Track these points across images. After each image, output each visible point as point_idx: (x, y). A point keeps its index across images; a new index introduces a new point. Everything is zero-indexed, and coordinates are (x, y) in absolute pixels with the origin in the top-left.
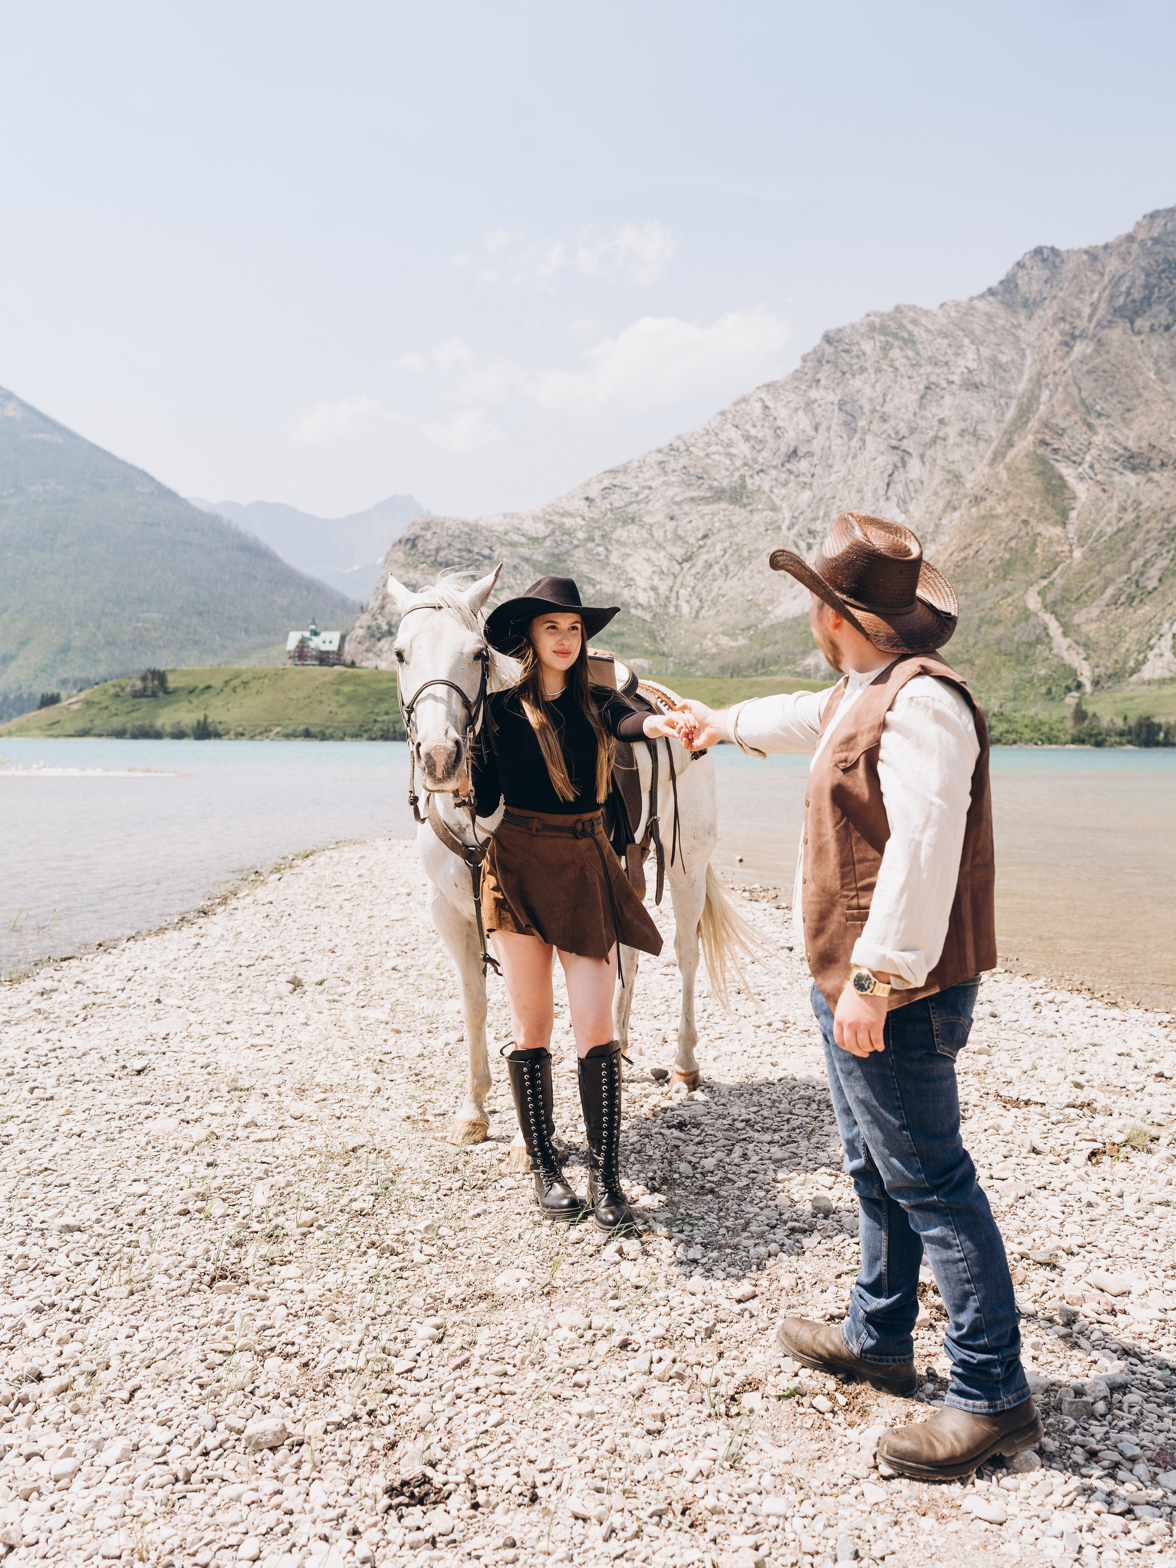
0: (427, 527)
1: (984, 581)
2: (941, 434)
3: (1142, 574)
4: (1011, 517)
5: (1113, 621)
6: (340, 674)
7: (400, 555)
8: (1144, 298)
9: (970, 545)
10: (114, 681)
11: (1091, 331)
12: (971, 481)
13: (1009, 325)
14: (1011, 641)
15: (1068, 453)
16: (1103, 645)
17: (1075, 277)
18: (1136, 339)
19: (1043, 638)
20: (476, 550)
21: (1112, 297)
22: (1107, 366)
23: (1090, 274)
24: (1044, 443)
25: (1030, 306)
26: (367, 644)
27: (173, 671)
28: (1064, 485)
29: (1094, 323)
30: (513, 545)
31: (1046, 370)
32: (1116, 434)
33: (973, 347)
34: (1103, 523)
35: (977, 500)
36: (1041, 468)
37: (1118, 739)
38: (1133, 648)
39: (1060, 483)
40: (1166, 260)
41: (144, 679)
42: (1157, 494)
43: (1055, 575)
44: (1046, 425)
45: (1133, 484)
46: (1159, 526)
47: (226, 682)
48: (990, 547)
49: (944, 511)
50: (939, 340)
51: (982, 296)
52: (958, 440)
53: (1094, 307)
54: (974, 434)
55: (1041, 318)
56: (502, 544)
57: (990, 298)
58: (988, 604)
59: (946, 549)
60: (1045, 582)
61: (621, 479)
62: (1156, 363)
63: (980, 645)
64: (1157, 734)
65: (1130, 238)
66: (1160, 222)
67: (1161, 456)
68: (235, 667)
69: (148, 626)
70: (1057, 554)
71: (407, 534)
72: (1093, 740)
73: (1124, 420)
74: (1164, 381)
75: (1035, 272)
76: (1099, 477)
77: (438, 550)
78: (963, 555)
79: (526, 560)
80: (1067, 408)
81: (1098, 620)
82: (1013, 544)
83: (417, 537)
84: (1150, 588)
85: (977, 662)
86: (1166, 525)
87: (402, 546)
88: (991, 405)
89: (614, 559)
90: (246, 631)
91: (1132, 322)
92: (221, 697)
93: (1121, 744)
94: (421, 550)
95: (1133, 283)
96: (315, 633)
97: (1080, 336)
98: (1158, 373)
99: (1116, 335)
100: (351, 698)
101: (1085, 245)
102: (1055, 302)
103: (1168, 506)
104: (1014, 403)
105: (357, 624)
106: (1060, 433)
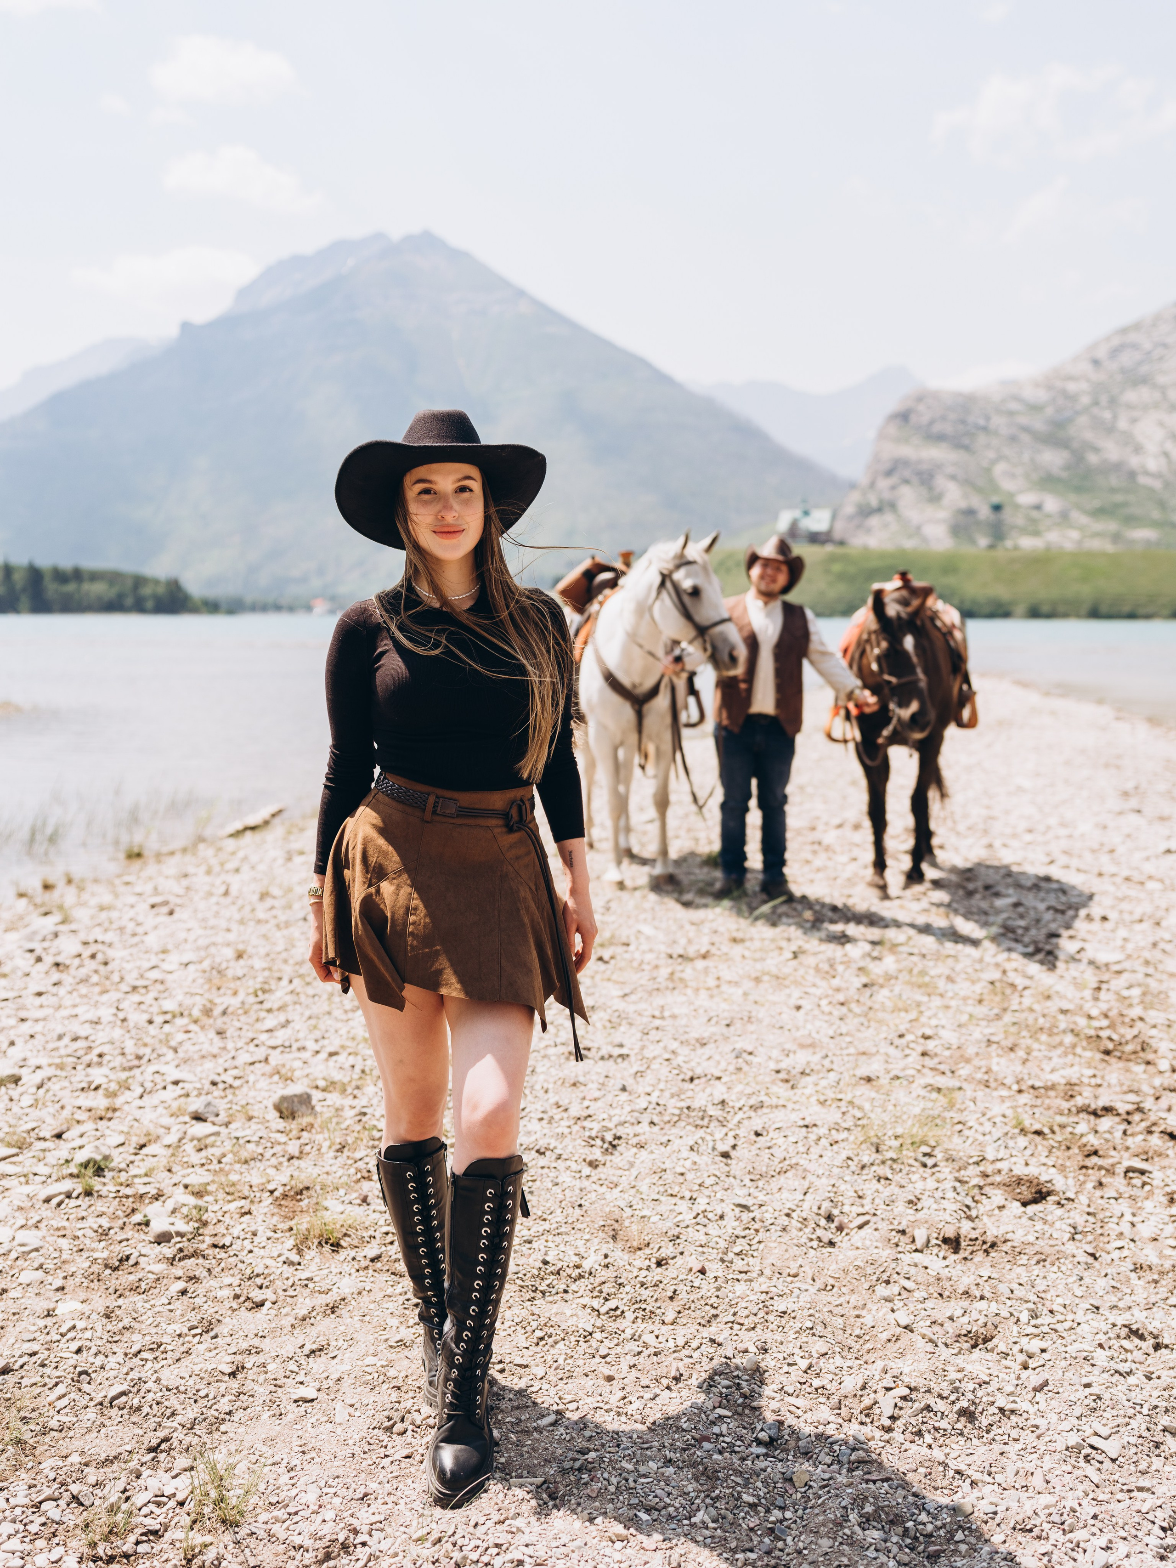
0: (920, 399)
6: (833, 552)
7: (892, 430)
20: (971, 421)
26: (856, 521)
30: (1011, 413)
56: (999, 414)
61: (1132, 337)
71: (900, 408)
77: (931, 423)
79: (1026, 429)
83: (910, 411)
87: (894, 421)
89: (1122, 424)
94: (913, 423)
96: (806, 513)
100: (842, 577)
105: (848, 501)
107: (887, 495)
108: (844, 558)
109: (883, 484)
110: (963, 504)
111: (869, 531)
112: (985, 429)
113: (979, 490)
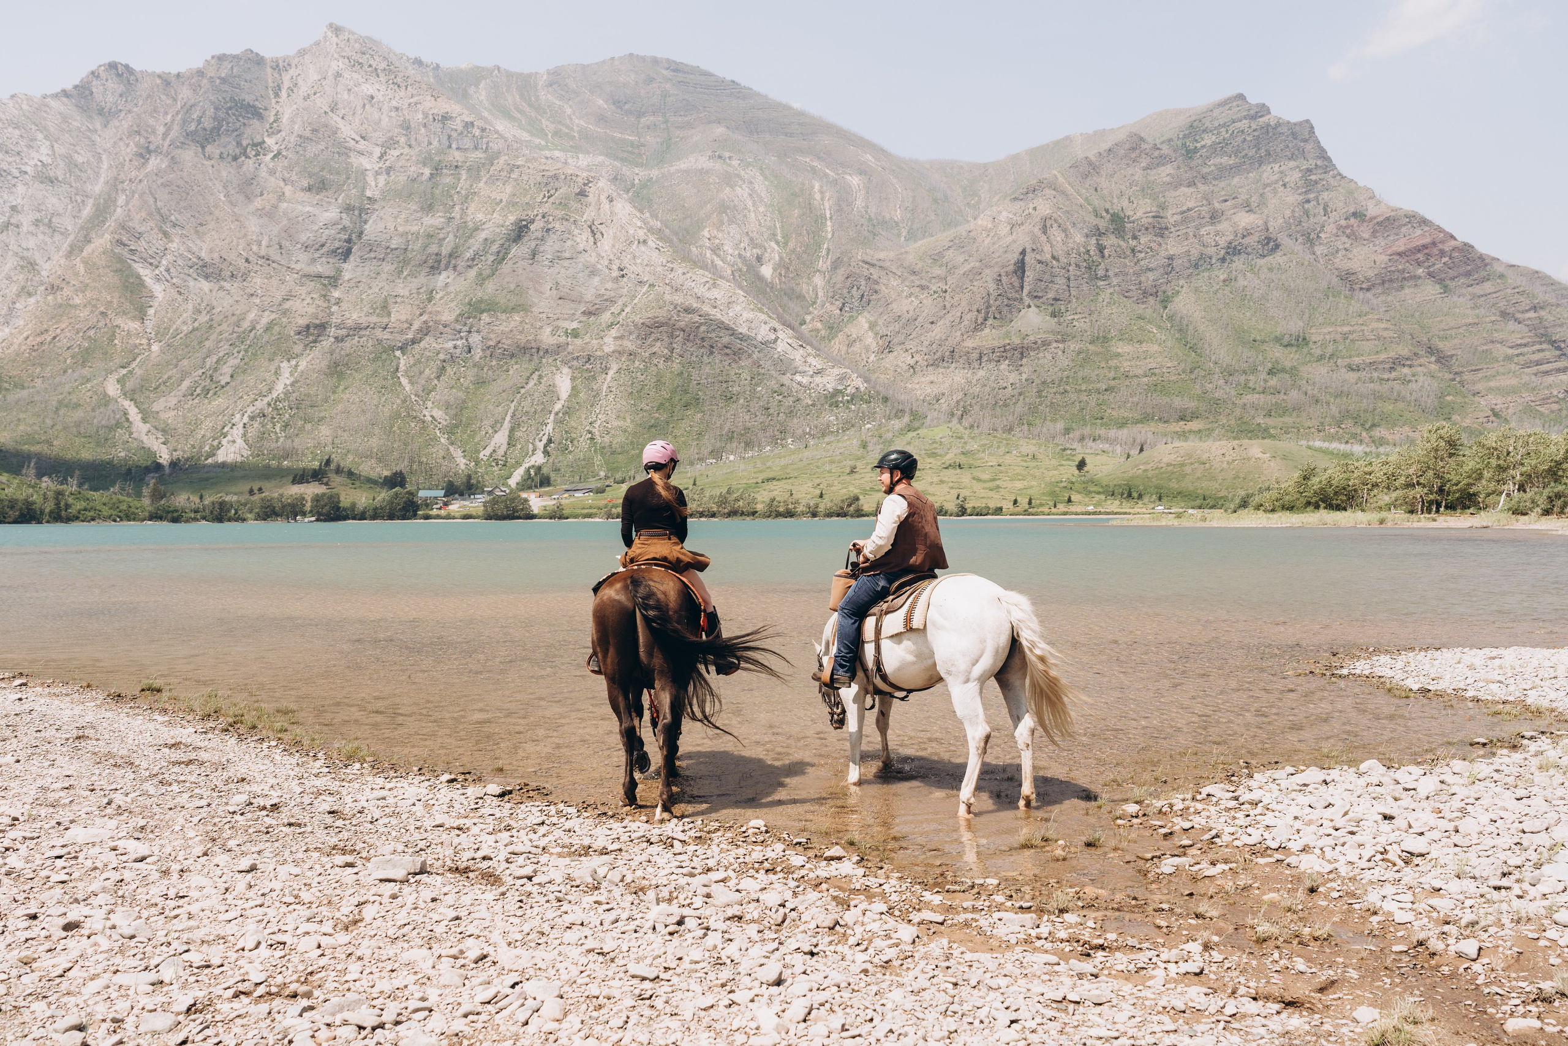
1: (63, 366)
2: (12, 221)
3: (216, 370)
4: (89, 309)
5: (189, 410)
8: (214, 128)
9: (47, 331)
11: (165, 148)
12: (47, 270)
13: (84, 128)
14: (92, 424)
15: (145, 255)
16: (180, 431)
17: (149, 96)
18: (206, 163)
19: (124, 421)
21: (184, 122)
22: (181, 183)
23: (163, 97)
24: (120, 243)
25: (106, 114)
28: (141, 284)
29: (167, 142)
31: (122, 176)
32: (190, 243)
33: (48, 143)
34: (179, 322)
35: (53, 289)
36: (118, 266)
37: (193, 515)
38: (209, 435)
39: (138, 281)
40: (232, 99)
42: (227, 302)
43: (134, 365)
44: (123, 228)
45: (206, 290)
46: (230, 329)
48: (68, 334)
49: (18, 296)
50: (10, 130)
51: (56, 96)
52: (32, 228)
53: (168, 127)
54: (50, 224)
55: (117, 128)
57: (64, 99)
58: (67, 388)
59: (20, 333)
60: (124, 371)
62: (225, 187)
63: (59, 427)
64: (229, 511)
65: (200, 73)
66: (227, 65)
67: (231, 269)
70: (136, 346)
72: (170, 516)
73: (197, 232)
74: (233, 204)
75: (110, 84)
76: (174, 281)
78: (39, 339)
80: (144, 214)
81: (176, 408)
82: (91, 333)
84: (223, 383)
85: (55, 443)
86: (236, 329)
88: (67, 200)
91: (203, 148)
93: (195, 519)
95: (204, 113)
97: (155, 151)
98: (227, 195)
99: (189, 155)
101: (158, 71)
102: (130, 116)
103: (238, 312)
104: (91, 201)
106: (138, 237)
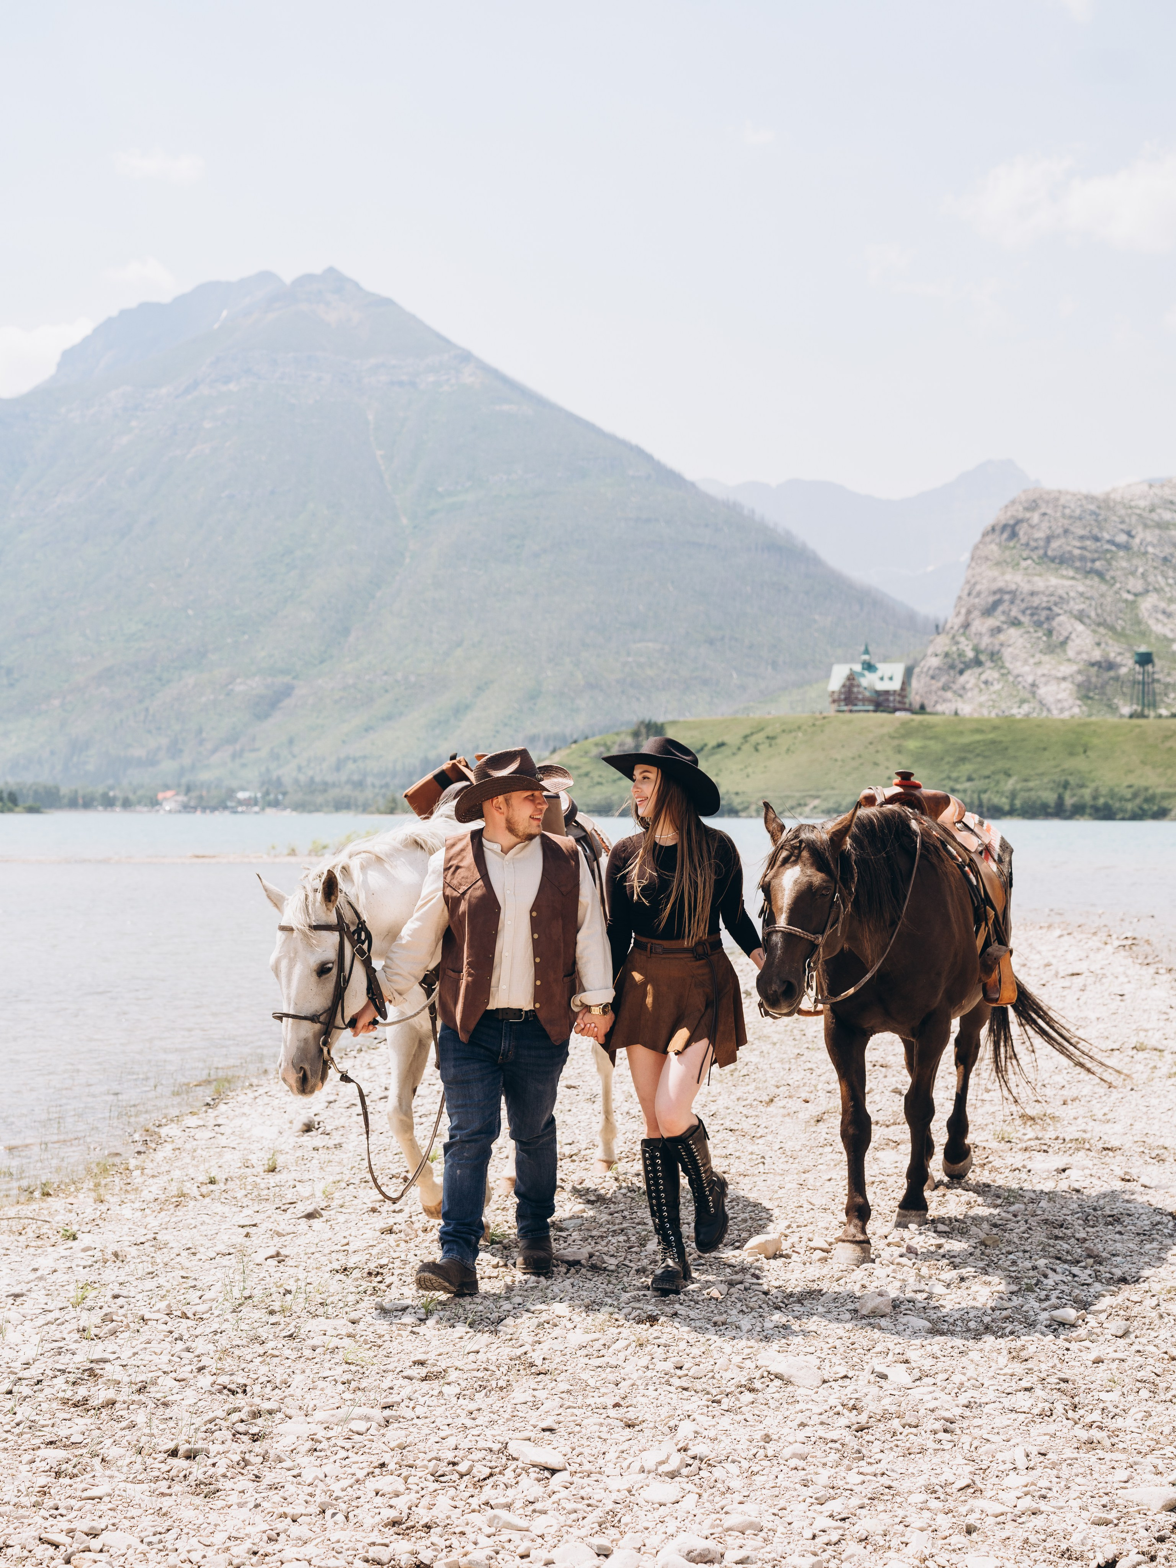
0: (1032, 506)
6: (904, 724)
7: (993, 548)
10: (597, 739)
20: (1106, 536)
26: (944, 679)
27: (674, 723)
30: (1163, 525)
41: (636, 734)
47: (746, 737)
56: (1146, 526)
68: (758, 714)
69: (642, 660)
71: (1004, 518)
77: (1049, 539)
83: (1018, 522)
87: (995, 537)
90: (774, 664)
92: (738, 758)
94: (1023, 540)
96: (869, 667)
105: (930, 650)
107: (985, 641)
108: (924, 731)
109: (981, 625)
110: (1097, 655)
111: (960, 694)
112: (1126, 547)
113: (1119, 635)
